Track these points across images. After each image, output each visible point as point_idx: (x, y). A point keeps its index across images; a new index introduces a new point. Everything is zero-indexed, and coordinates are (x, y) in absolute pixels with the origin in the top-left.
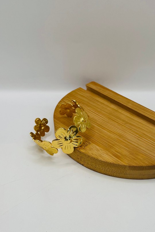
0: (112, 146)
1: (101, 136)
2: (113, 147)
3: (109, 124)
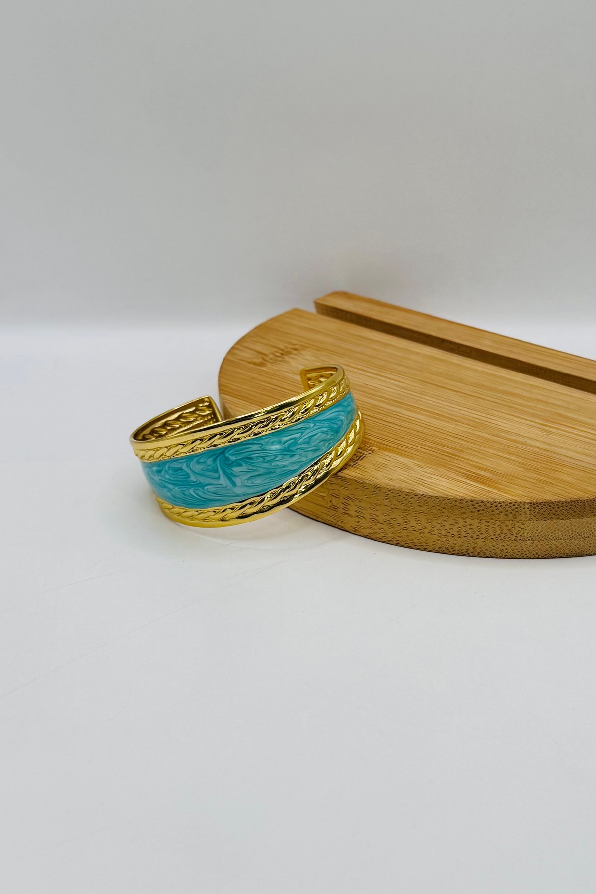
0: (455, 453)
1: (407, 430)
2: (458, 456)
3: (428, 398)
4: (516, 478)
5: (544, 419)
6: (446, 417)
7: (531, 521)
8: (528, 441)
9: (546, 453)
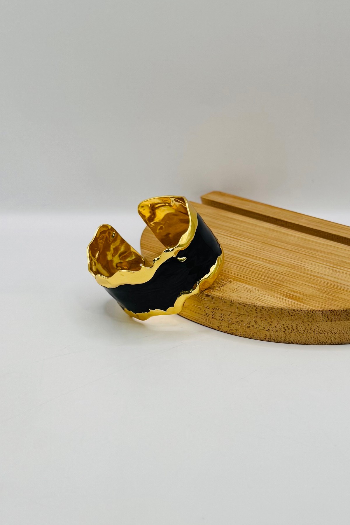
0: (280, 283)
1: (252, 270)
2: (282, 285)
3: (265, 252)
4: (315, 297)
5: (334, 264)
6: (276, 263)
7: (323, 322)
8: (324, 276)
9: (334, 283)
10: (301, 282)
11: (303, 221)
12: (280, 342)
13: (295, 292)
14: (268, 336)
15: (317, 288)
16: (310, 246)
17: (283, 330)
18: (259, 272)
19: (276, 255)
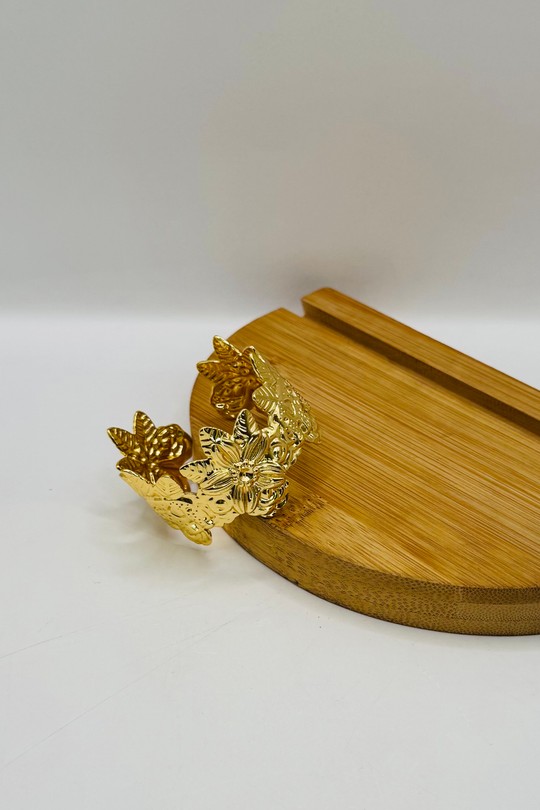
2: (405, 520)
3: (388, 438)
4: (455, 553)
5: (496, 476)
6: (401, 465)
7: (464, 603)
8: (474, 504)
9: (492, 523)
10: (438, 516)
11: (459, 368)
12: (392, 622)
13: (422, 538)
14: (374, 611)
15: (461, 533)
16: (462, 430)
17: (398, 606)
18: (370, 485)
19: (404, 447)
